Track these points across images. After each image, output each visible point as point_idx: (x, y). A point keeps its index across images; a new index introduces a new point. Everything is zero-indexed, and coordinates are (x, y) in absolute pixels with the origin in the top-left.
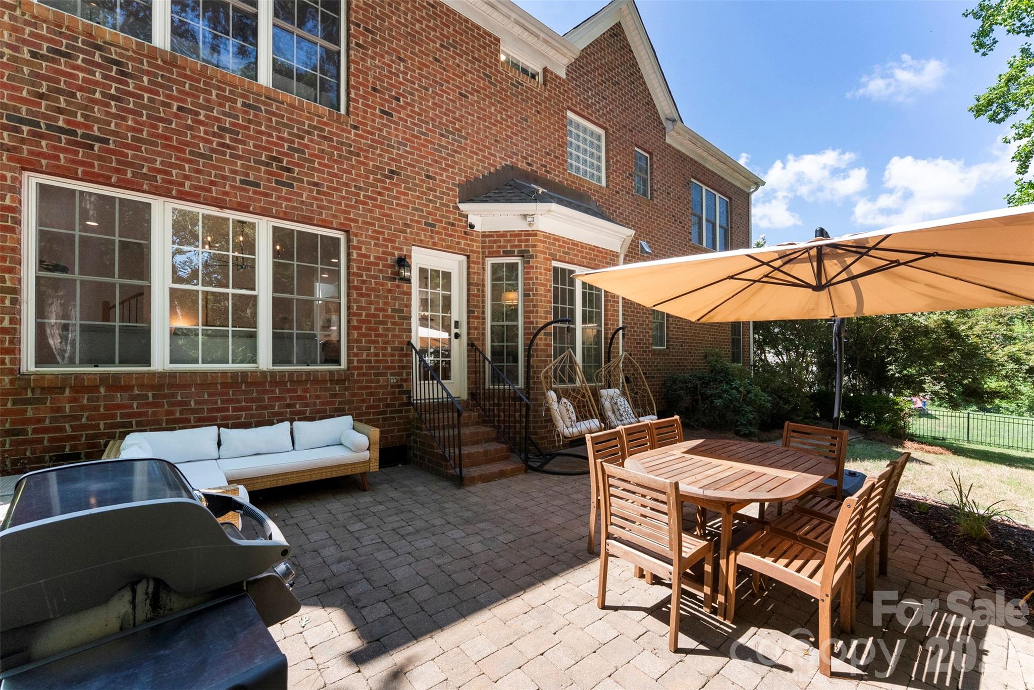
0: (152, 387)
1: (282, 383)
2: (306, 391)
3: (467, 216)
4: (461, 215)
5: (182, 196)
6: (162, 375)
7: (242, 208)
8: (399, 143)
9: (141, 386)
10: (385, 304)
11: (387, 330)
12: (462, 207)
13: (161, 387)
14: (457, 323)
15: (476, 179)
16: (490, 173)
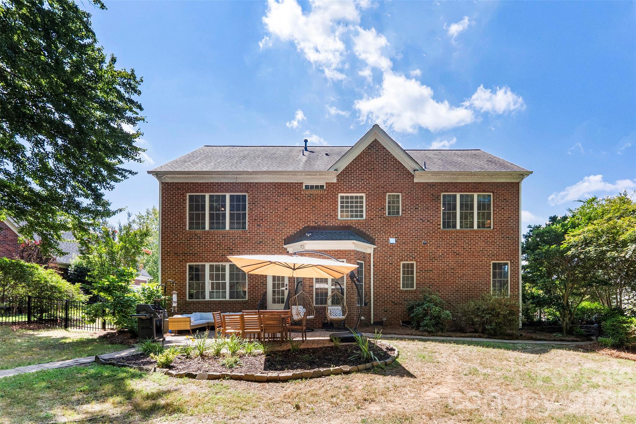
0: (205, 304)
1: (230, 303)
2: (236, 305)
3: (287, 249)
4: (284, 249)
5: (210, 262)
6: (208, 301)
7: (222, 261)
8: (263, 233)
9: (203, 304)
10: (258, 281)
11: (258, 288)
12: (285, 246)
13: (206, 304)
14: (286, 285)
15: (291, 235)
16: (297, 232)
